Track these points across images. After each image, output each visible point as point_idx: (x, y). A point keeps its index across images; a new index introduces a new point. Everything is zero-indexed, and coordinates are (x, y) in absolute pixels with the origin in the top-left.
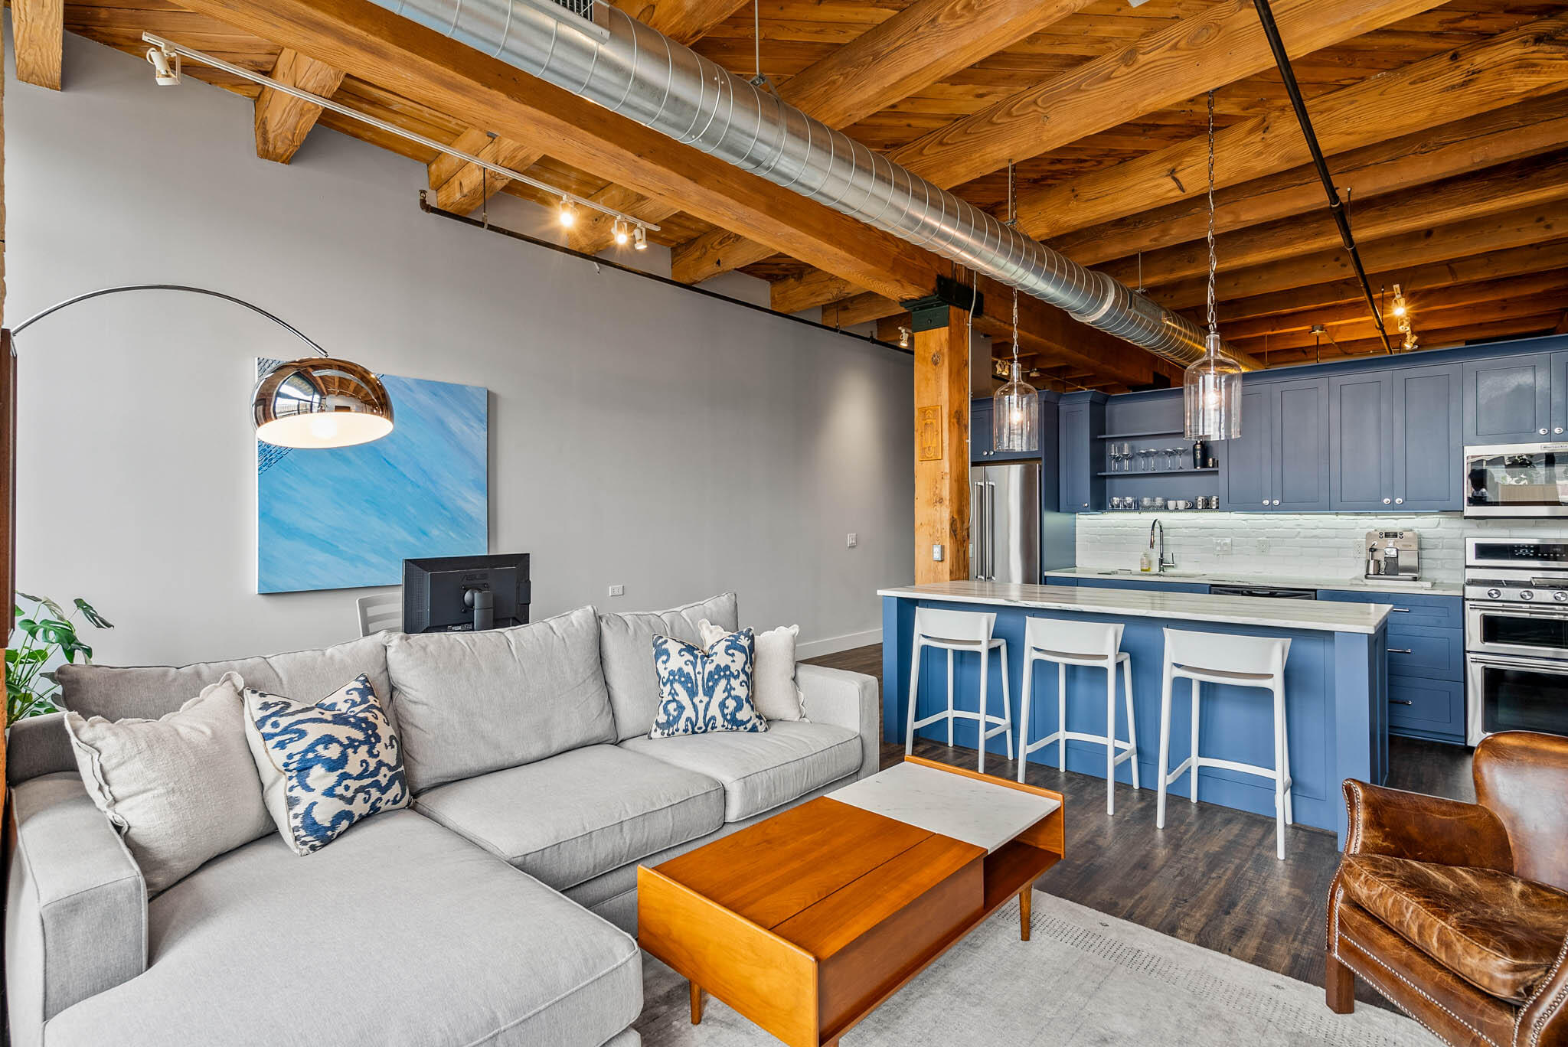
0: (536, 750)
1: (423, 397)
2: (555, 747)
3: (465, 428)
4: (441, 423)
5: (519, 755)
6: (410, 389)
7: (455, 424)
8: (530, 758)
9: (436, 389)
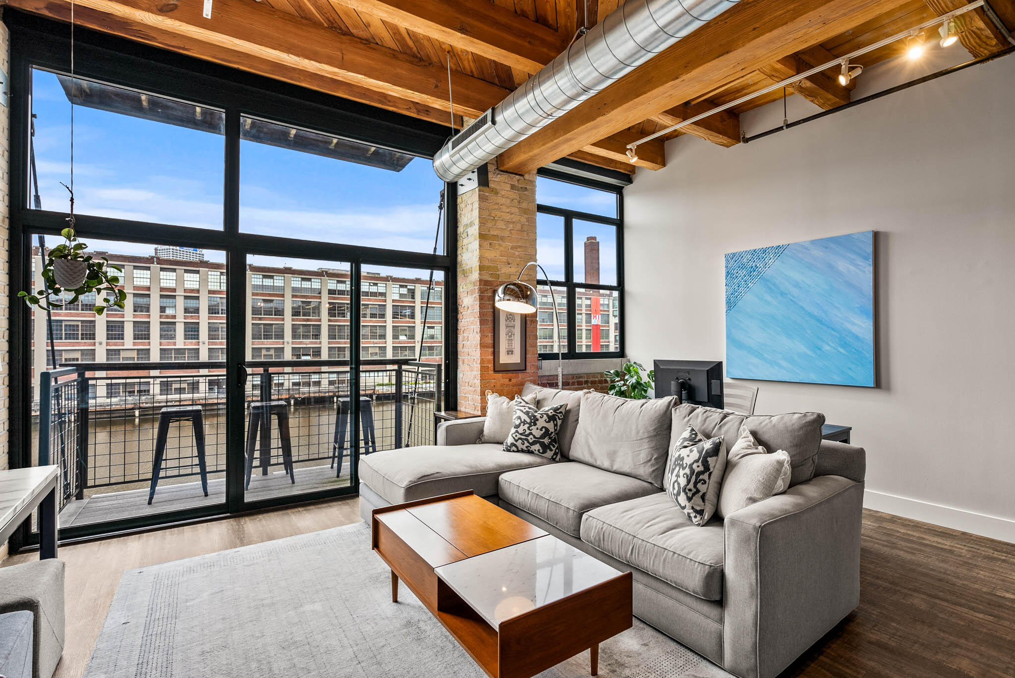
0: (606, 464)
1: (817, 253)
2: (615, 468)
3: (852, 268)
4: (831, 267)
5: (598, 463)
6: (806, 249)
7: (842, 265)
8: (603, 467)
9: (827, 243)
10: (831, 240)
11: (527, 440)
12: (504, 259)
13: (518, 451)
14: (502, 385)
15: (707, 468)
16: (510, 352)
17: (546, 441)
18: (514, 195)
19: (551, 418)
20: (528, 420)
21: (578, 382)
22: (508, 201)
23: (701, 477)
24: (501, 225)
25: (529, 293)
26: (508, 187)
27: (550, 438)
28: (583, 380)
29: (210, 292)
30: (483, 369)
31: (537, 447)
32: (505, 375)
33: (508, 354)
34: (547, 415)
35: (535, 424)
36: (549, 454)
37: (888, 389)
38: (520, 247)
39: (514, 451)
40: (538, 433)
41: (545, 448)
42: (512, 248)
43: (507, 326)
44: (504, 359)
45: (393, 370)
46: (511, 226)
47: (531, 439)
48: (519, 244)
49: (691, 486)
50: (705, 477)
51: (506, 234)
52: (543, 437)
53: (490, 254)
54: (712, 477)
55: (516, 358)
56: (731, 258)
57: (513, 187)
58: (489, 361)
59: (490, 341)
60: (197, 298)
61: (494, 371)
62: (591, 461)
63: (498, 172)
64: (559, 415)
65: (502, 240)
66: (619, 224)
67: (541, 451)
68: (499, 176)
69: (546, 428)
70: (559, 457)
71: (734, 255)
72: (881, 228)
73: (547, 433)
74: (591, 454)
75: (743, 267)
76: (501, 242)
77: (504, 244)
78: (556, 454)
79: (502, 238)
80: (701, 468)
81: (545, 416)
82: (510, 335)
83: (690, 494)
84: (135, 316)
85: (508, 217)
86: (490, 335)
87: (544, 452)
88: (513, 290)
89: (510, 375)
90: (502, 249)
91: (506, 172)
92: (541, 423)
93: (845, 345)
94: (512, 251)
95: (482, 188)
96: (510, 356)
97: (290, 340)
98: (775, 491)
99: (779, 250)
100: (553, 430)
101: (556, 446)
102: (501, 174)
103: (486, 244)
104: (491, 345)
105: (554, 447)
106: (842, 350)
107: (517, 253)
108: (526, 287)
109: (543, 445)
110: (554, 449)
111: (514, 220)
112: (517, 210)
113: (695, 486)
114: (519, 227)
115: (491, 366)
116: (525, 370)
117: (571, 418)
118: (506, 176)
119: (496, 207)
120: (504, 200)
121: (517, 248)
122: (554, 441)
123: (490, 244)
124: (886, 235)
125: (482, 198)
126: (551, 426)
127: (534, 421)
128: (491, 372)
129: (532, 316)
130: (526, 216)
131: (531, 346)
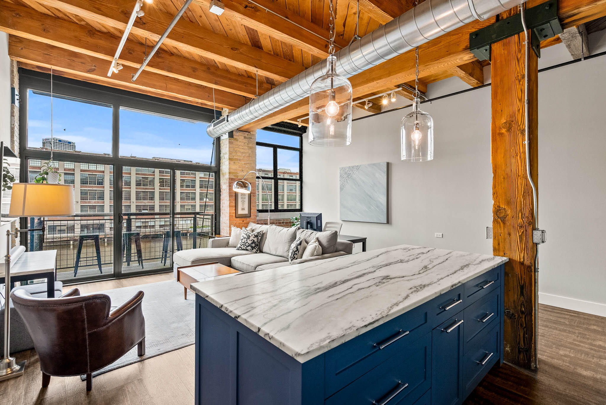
0: (274, 253)
1: (370, 169)
2: (277, 255)
4: (374, 175)
5: (272, 253)
6: (366, 167)
7: (377, 175)
9: (373, 166)
10: (374, 164)
11: (246, 245)
12: (240, 169)
13: (242, 250)
14: (239, 223)
15: (297, 250)
16: (243, 209)
17: (253, 245)
18: (246, 141)
19: (256, 236)
20: (246, 237)
21: (279, 222)
22: (243, 144)
23: (296, 253)
24: (239, 154)
25: (247, 185)
26: (243, 138)
27: (255, 244)
28: (282, 222)
29: (82, 171)
30: (230, 216)
31: (249, 248)
32: (241, 219)
34: (254, 235)
35: (249, 239)
36: (254, 250)
37: (391, 224)
38: (248, 163)
39: (240, 250)
40: (250, 242)
41: (253, 248)
42: (244, 164)
43: (242, 198)
44: (240, 212)
45: (192, 217)
46: (244, 154)
47: (247, 244)
48: (248, 162)
49: (292, 256)
50: (297, 252)
51: (242, 158)
52: (252, 243)
53: (234, 167)
54: (299, 252)
55: (246, 212)
56: (342, 169)
57: (245, 137)
58: (233, 213)
59: (234, 204)
60: (73, 174)
61: (236, 217)
62: (269, 252)
64: (260, 235)
65: (240, 161)
66: (301, 150)
67: (251, 249)
68: (238, 133)
69: (253, 240)
70: (259, 251)
71: (343, 168)
72: (390, 162)
73: (254, 242)
74: (270, 249)
75: (346, 173)
76: (239, 162)
78: (257, 250)
79: (240, 160)
80: (296, 250)
81: (253, 235)
82: (243, 202)
83: (292, 259)
85: (242, 151)
86: (234, 202)
87: (252, 250)
88: (240, 184)
89: (243, 219)
90: (239, 164)
91: (242, 131)
92: (252, 238)
93: (378, 207)
94: (245, 165)
95: (230, 138)
96: (243, 211)
97: (135, 201)
98: (314, 255)
99: (358, 167)
100: (256, 241)
101: (258, 247)
103: (232, 162)
104: (234, 206)
105: (257, 247)
106: (377, 209)
107: (247, 166)
108: (246, 183)
109: (252, 247)
110: (256, 248)
111: (245, 152)
112: (247, 148)
113: (294, 256)
114: (247, 155)
115: (234, 215)
116: (250, 217)
117: (265, 236)
118: (242, 132)
119: (237, 146)
120: (241, 143)
122: (257, 245)
123: (234, 163)
124: (391, 164)
125: (230, 143)
126: (255, 239)
127: (249, 237)
128: (234, 218)
129: (254, 194)
130: (251, 150)
131: (253, 207)
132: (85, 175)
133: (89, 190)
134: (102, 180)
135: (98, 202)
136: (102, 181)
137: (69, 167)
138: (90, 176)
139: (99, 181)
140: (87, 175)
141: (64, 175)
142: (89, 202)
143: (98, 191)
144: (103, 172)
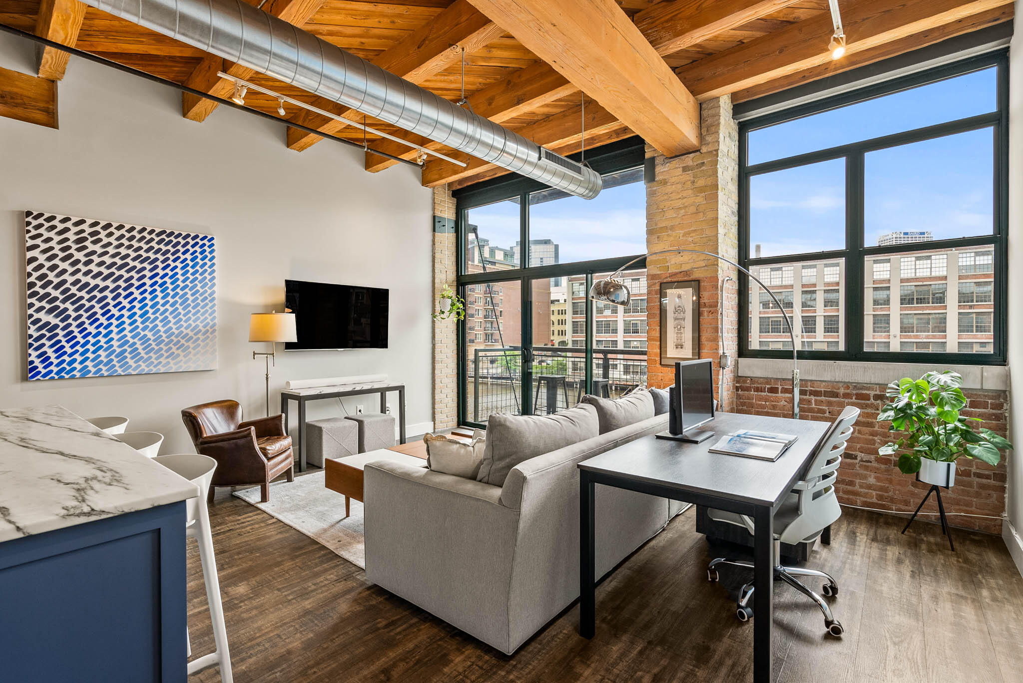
12: (676, 249)
14: (671, 380)
16: (679, 346)
18: (689, 176)
22: (679, 186)
24: (671, 214)
26: (678, 172)
29: (902, 281)
32: (674, 370)
33: (677, 348)
38: (694, 231)
42: (684, 235)
43: (676, 319)
44: (672, 353)
46: (682, 211)
48: (692, 229)
51: (677, 221)
55: (687, 353)
57: (685, 169)
58: (656, 355)
59: (657, 334)
60: (888, 288)
61: (661, 364)
63: (666, 161)
65: (670, 229)
66: (1003, 121)
68: (666, 164)
76: (670, 232)
77: (674, 234)
79: (672, 228)
82: (679, 329)
84: (825, 311)
85: (679, 204)
86: (657, 328)
90: (672, 238)
91: (677, 156)
94: (684, 238)
95: (650, 184)
96: (679, 350)
102: (670, 162)
103: (654, 238)
107: (690, 239)
111: (686, 204)
112: (690, 192)
114: (693, 209)
118: (676, 160)
119: (665, 197)
120: (673, 187)
121: (689, 234)
123: (658, 238)
125: (650, 195)
128: (658, 365)
129: (711, 306)
130: (703, 194)
131: (709, 340)
132: (909, 288)
133: (915, 314)
134: (943, 293)
135: (934, 337)
136: (941, 295)
137: (882, 277)
138: (918, 288)
139: (937, 295)
140: (913, 288)
141: (874, 291)
142: (916, 337)
143: (933, 316)
144: (945, 278)
